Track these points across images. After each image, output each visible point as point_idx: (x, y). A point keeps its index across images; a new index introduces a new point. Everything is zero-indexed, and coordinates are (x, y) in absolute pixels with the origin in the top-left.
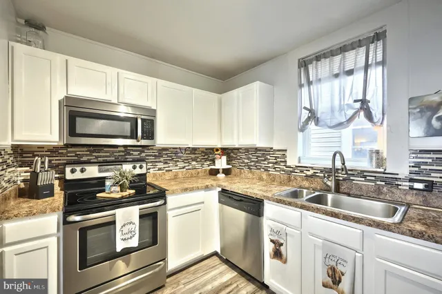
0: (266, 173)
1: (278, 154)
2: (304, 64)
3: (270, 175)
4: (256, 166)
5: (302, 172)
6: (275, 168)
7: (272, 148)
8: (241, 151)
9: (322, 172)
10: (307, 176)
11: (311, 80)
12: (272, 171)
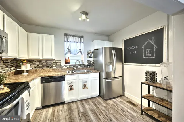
0: (52, 69)
1: (57, 62)
2: (66, 35)
3: (54, 69)
4: (46, 67)
5: (66, 67)
6: (56, 67)
7: (54, 60)
8: (35, 61)
9: (72, 66)
10: (68, 68)
11: (68, 40)
12: (54, 68)
